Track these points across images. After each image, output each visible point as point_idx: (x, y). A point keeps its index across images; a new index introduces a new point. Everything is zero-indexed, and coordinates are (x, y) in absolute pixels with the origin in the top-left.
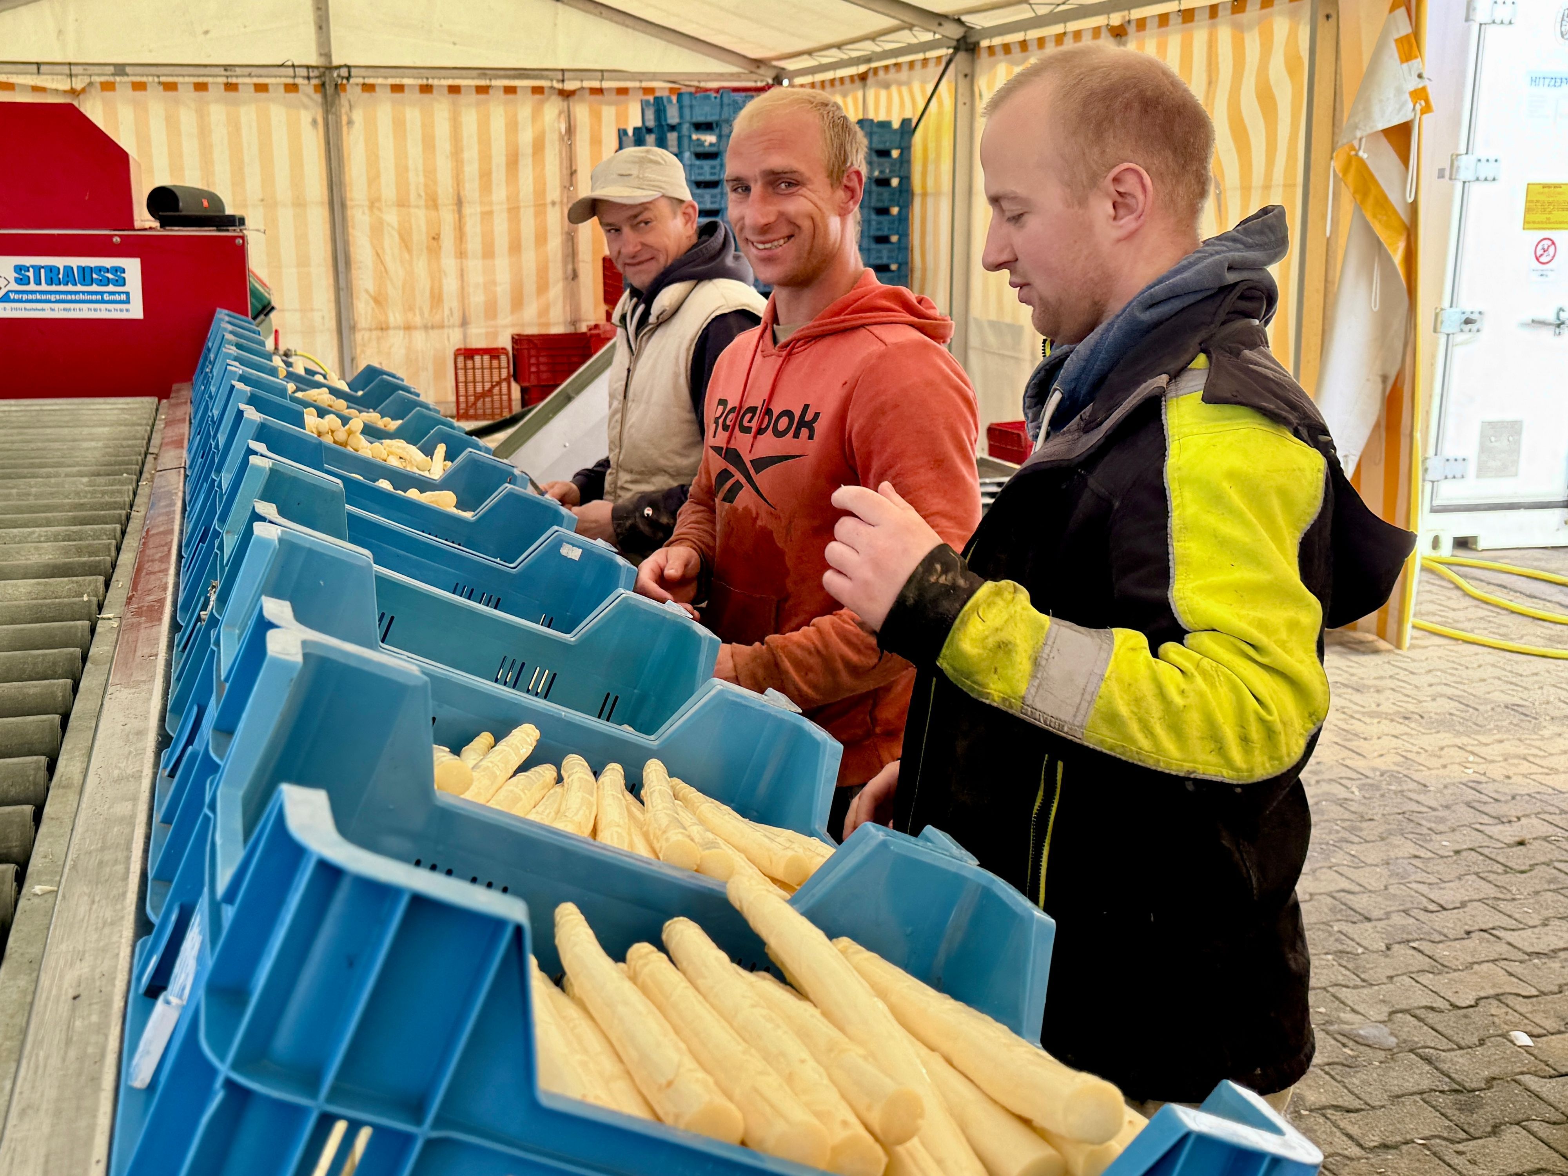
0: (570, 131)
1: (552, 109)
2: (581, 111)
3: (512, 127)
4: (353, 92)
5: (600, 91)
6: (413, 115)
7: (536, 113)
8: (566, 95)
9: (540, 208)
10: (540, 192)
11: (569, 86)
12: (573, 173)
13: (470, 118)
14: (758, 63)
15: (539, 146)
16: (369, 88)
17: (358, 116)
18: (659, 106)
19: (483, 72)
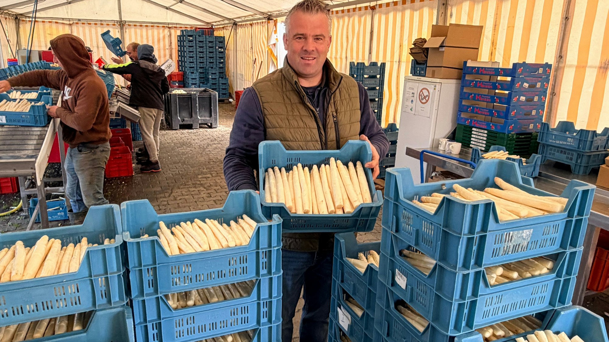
0: (170, 35)
1: (167, 31)
2: (173, 31)
3: (159, 34)
4: (126, 26)
5: (176, 27)
6: (138, 31)
7: (163, 31)
8: (169, 28)
9: (165, 50)
10: (164, 46)
11: (170, 26)
12: (171, 43)
13: (150, 32)
14: (208, 23)
15: (164, 37)
16: (129, 25)
17: (127, 30)
18: (182, 31)
19: (152, 23)
